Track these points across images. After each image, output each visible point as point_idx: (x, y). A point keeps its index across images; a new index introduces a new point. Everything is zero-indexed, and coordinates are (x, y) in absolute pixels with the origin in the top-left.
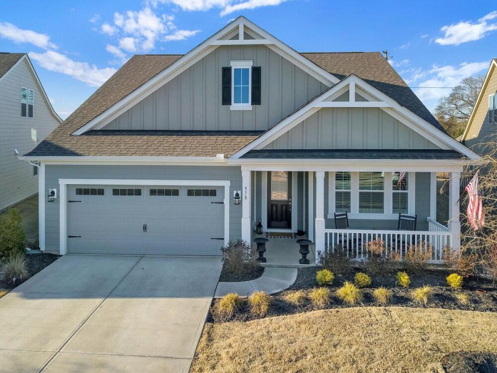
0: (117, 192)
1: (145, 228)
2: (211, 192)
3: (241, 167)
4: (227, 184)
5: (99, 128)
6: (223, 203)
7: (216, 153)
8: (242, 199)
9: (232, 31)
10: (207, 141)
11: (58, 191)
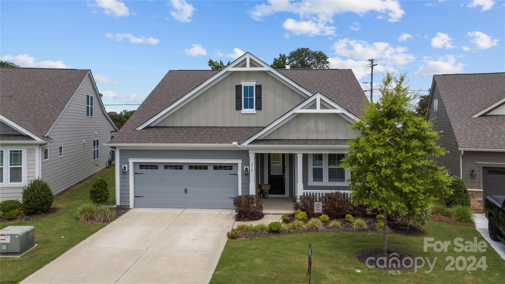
0: (167, 167)
1: (186, 191)
2: (229, 167)
3: (248, 150)
4: (239, 162)
6: (237, 174)
7: (232, 142)
8: (249, 172)
9: (242, 62)
10: (226, 134)
11: (128, 166)
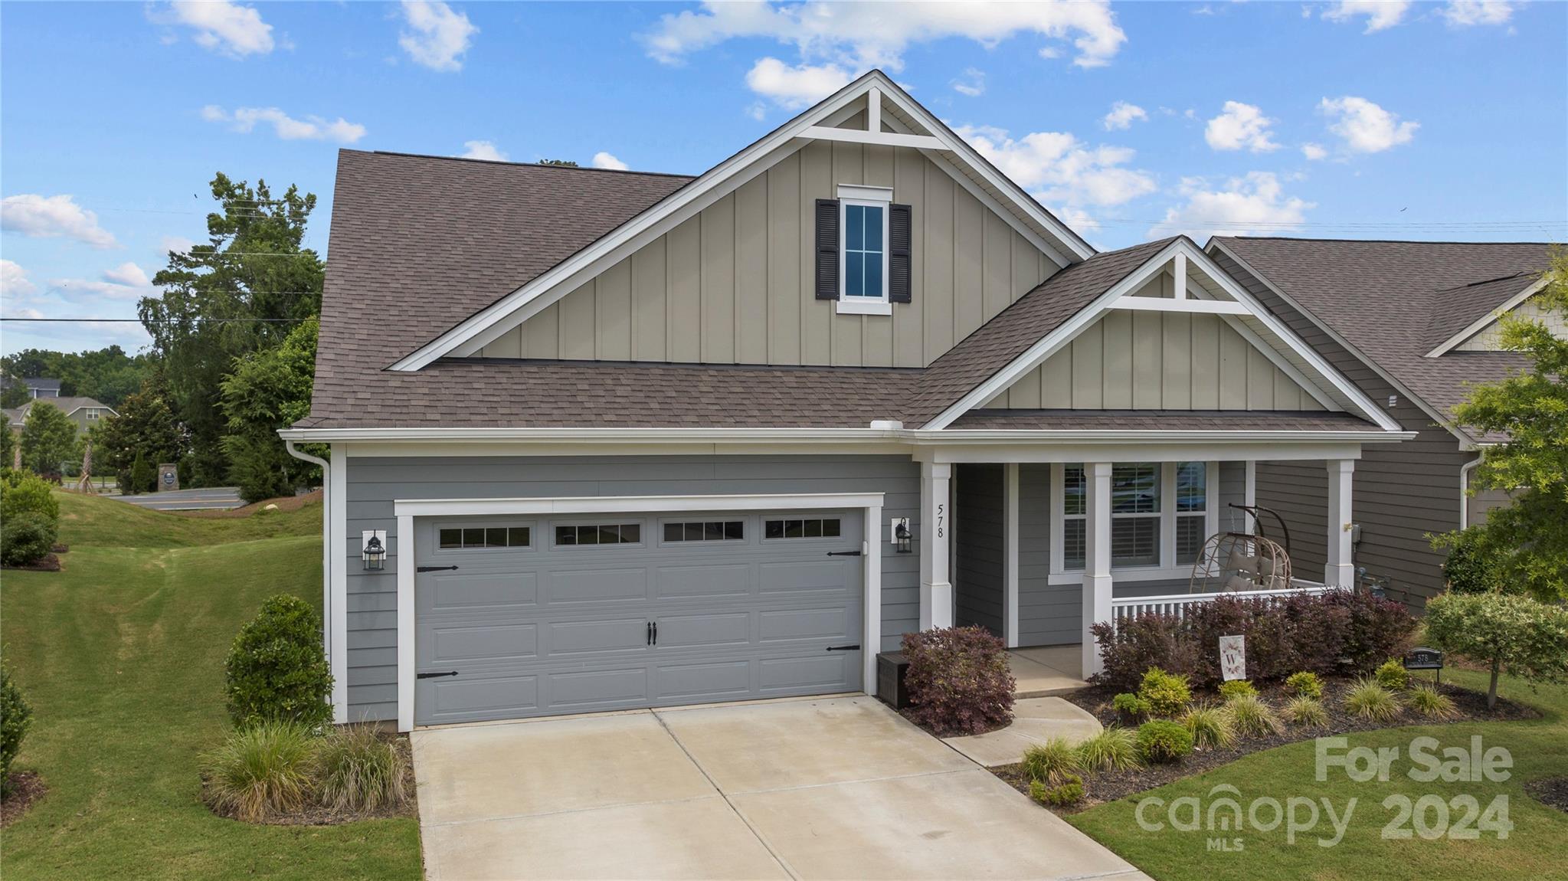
0: (568, 533)
1: (652, 633)
2: (826, 525)
4: (873, 503)
5: (467, 353)
6: (858, 554)
